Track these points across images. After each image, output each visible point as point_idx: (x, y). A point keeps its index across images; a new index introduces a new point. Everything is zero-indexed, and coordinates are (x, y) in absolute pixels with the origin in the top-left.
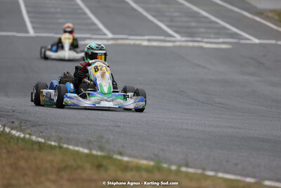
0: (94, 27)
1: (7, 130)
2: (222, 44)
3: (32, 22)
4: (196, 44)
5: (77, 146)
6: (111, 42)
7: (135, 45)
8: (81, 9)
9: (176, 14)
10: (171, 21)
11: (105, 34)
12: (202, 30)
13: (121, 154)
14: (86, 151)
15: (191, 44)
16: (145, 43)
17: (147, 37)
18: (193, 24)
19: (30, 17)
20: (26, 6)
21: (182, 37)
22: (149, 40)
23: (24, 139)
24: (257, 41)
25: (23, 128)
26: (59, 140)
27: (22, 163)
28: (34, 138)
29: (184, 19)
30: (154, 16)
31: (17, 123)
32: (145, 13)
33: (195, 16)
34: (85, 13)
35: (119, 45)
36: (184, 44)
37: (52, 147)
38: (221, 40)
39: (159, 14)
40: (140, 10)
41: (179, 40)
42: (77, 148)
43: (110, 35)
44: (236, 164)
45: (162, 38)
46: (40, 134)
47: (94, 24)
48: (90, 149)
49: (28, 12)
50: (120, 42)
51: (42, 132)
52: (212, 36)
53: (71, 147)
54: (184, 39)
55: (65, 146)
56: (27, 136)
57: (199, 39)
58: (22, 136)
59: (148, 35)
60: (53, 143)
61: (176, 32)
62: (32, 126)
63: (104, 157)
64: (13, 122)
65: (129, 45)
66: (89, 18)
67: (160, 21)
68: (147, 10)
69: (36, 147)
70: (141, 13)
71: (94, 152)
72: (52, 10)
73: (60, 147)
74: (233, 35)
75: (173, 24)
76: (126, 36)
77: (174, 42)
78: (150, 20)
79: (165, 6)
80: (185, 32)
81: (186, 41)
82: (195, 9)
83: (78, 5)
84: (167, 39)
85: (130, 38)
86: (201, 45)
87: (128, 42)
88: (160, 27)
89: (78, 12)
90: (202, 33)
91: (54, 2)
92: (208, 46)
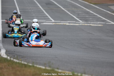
0: (47, 18)
1: (12, 59)
3: (22, 16)
4: (88, 24)
5: (40, 65)
6: (54, 24)
7: (63, 25)
8: (42, 10)
9: (80, 12)
10: (78, 15)
11: (51, 21)
12: (91, 19)
13: (58, 69)
14: (44, 68)
15: (86, 24)
16: (68, 24)
17: (68, 22)
18: (87, 16)
19: (21, 14)
20: (19, 9)
21: (83, 21)
22: (69, 23)
23: (19, 63)
24: (113, 23)
25: (18, 58)
26: (33, 63)
27: (18, 73)
28: (23, 62)
29: (84, 14)
31: (16, 56)
32: (67, 12)
33: (88, 13)
34: (43, 12)
35: (57, 25)
36: (83, 24)
37: (30, 66)
38: (98, 23)
39: (73, 12)
40: (65, 10)
41: (81, 23)
42: (40, 67)
43: (53, 21)
44: (105, 73)
45: (75, 22)
46: (25, 61)
47: (47, 16)
48: (45, 67)
50: (57, 23)
51: (26, 60)
52: (95, 21)
53: (38, 66)
54: (83, 22)
55: (35, 65)
56: (20, 62)
57: (90, 22)
58: (18, 61)
59: (69, 21)
60: (30, 64)
61: (80, 19)
62: (22, 58)
63: (51, 70)
64: (14, 56)
65: (61, 25)
66: (45, 14)
67: (74, 15)
68: (68, 11)
69: (24, 66)
70: (66, 12)
71: (47, 68)
72: (30, 11)
73: (33, 66)
74: (104, 21)
75: (79, 16)
76: (60, 21)
77: (79, 23)
78: (70, 15)
79: (76, 9)
80: (84, 20)
81: (84, 23)
82: (88, 10)
83: (40, 9)
84: (77, 22)
85: (61, 22)
86: (90, 24)
87: (60, 23)
88: (74, 18)
89: (40, 12)
90: (91, 20)
91: (30, 7)
92: (93, 25)
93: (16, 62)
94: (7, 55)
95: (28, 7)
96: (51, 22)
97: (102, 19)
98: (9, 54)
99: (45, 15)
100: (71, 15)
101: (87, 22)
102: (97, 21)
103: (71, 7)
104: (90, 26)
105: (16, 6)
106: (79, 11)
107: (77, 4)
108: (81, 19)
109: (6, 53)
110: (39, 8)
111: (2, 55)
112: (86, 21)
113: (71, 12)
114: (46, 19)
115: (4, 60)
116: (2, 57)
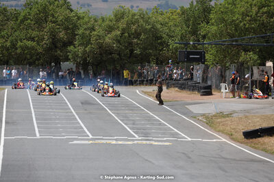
2: (165, 142)
3: (38, 127)
4: (148, 142)
6: (91, 142)
7: (106, 143)
8: (74, 115)
9: (137, 118)
10: (134, 124)
12: (153, 131)
15: (144, 142)
16: (114, 142)
17: (115, 138)
18: (148, 126)
20: (36, 115)
21: (140, 137)
22: (116, 140)
24: (190, 139)
29: (143, 122)
32: (116, 118)
34: (76, 119)
36: (140, 142)
38: (165, 139)
39: (125, 118)
40: (113, 115)
41: (137, 139)
43: (91, 137)
45: (126, 138)
47: (81, 127)
50: (97, 142)
52: (160, 136)
57: (151, 138)
59: (117, 136)
66: (78, 123)
67: (125, 124)
75: (134, 126)
76: (101, 137)
77: (133, 140)
80: (142, 133)
81: (141, 140)
82: (151, 114)
84: (129, 138)
85: (104, 138)
86: (151, 142)
87: (102, 141)
90: (153, 133)
92: (156, 143)
95: (50, 110)
96: (88, 138)
97: (172, 132)
99: (78, 125)
101: (147, 138)
102: (163, 136)
104: (151, 145)
105: (30, 108)
106: (135, 115)
107: (135, 103)
108: (136, 131)
112: (146, 135)
113: (121, 118)
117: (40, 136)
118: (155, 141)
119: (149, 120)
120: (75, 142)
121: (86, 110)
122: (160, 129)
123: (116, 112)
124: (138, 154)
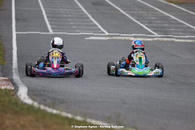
0: (96, 28)
1: (42, 107)
2: (187, 39)
3: (51, 24)
4: (169, 39)
6: (108, 38)
7: (125, 40)
8: (86, 15)
9: (153, 18)
10: (150, 23)
11: (103, 33)
12: (172, 29)
15: (165, 39)
16: (133, 39)
17: (133, 35)
18: (166, 25)
19: (49, 21)
20: (46, 13)
21: (159, 34)
22: (135, 37)
28: (64, 114)
29: (159, 22)
30: (137, 20)
32: (131, 18)
33: (167, 19)
34: (88, 18)
35: (113, 40)
36: (160, 39)
38: (187, 37)
39: (140, 18)
40: (127, 15)
41: (157, 36)
43: (107, 34)
45: (145, 35)
47: (96, 26)
49: (48, 17)
50: (114, 38)
52: (181, 34)
54: (160, 36)
55: (89, 120)
57: (172, 36)
58: (54, 112)
60: (79, 118)
61: (153, 31)
64: (45, 100)
65: (121, 40)
66: (92, 21)
67: (142, 23)
68: (132, 15)
70: (128, 18)
72: (65, 16)
75: (151, 25)
76: (118, 34)
77: (153, 38)
78: (135, 22)
79: (145, 12)
80: (161, 31)
81: (162, 37)
82: (167, 14)
83: (83, 12)
84: (148, 36)
85: (121, 35)
86: (173, 39)
87: (120, 38)
88: (142, 27)
89: (83, 17)
90: (173, 31)
91: (65, 10)
92: (178, 40)
93: (52, 114)
94: (31, 98)
95: (61, 9)
96: (104, 35)
97: (193, 30)
98: (35, 95)
99: (92, 23)
100: (137, 23)
101: (167, 36)
102: (184, 34)
103: (136, 9)
104: (173, 42)
105: (40, 7)
106: (150, 15)
107: (147, 4)
108: (156, 29)
109: (29, 94)
110: (80, 10)
111: (22, 98)
112: (165, 33)
113: (137, 18)
114: (93, 30)
115: (28, 109)
116: (22, 101)
117: (54, 32)
118: (177, 38)
119: (165, 20)
120: (91, 38)
121: (98, 10)
122: (179, 28)
123: (130, 12)
124: (161, 50)
